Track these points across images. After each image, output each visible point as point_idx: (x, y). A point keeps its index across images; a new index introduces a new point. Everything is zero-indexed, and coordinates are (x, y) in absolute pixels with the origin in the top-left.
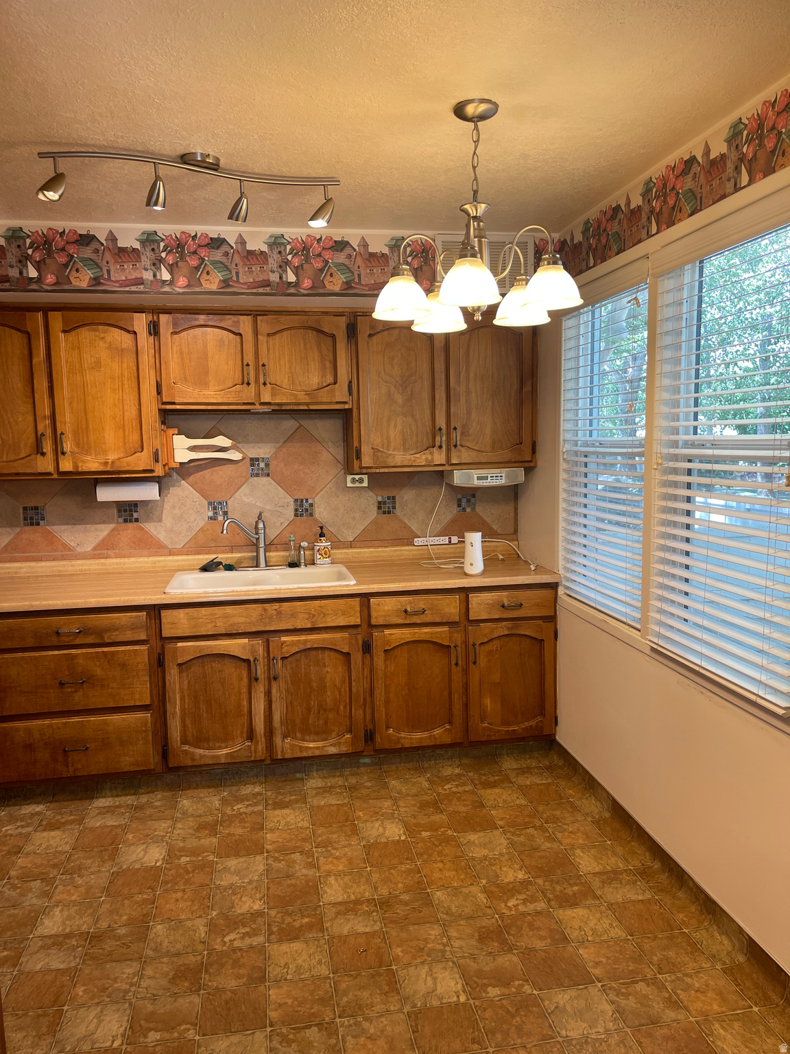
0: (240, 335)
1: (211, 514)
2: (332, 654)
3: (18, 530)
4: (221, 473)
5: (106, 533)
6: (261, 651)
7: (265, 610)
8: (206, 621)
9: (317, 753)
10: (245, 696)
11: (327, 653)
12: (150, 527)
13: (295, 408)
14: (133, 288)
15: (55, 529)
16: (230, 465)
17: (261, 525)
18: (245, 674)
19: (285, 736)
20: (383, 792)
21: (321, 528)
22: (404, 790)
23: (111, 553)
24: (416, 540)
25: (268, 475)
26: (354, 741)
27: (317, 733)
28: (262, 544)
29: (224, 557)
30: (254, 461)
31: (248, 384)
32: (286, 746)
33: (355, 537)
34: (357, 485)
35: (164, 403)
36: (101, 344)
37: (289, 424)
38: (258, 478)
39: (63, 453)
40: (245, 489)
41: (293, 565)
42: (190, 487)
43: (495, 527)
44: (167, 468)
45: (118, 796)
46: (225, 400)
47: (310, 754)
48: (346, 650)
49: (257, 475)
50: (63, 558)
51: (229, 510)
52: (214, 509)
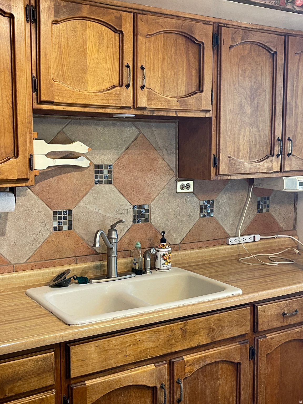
0: (121, 33)
1: (55, 224)
2: (224, 366)
4: (67, 180)
6: (166, 375)
11: (220, 365)
13: (165, 114)
16: (76, 173)
24: (230, 239)
25: (110, 182)
30: (99, 168)
31: (127, 86)
33: (181, 239)
34: (185, 190)
35: (39, 102)
38: (101, 185)
40: (89, 197)
41: (140, 272)
42: (36, 197)
43: (281, 225)
48: (237, 360)
49: (101, 182)
51: (74, 219)
52: (60, 218)
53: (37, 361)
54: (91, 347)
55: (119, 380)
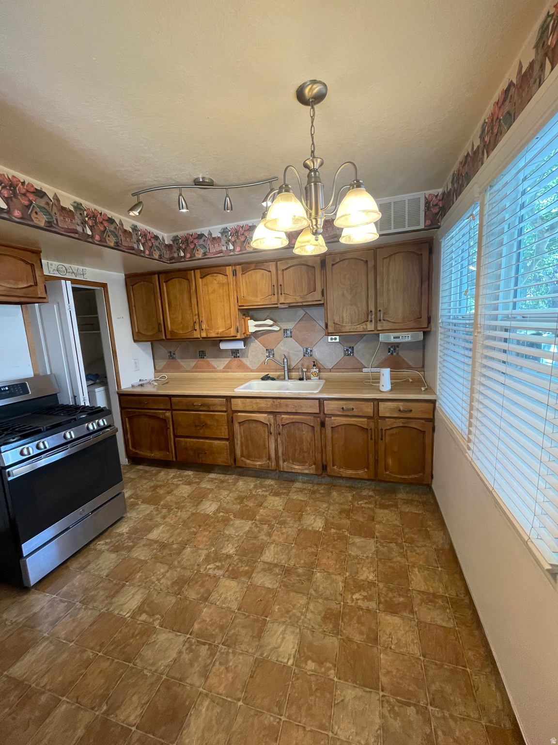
0: (270, 271)
1: (267, 354)
2: (306, 425)
3: (197, 360)
4: (271, 336)
5: (228, 362)
6: (272, 421)
7: (274, 402)
8: (249, 405)
9: (299, 471)
10: (267, 440)
11: (304, 425)
12: (244, 360)
14: (219, 255)
15: (209, 360)
16: (274, 333)
17: (285, 360)
18: (266, 430)
19: (284, 461)
20: (327, 498)
21: (314, 362)
22: (337, 500)
23: (229, 370)
24: (363, 369)
25: (291, 337)
26: (316, 469)
27: (300, 462)
28: (286, 369)
29: (271, 374)
30: (285, 331)
31: (274, 295)
32: (284, 466)
33: (332, 367)
34: (334, 341)
35: (240, 306)
36: (215, 282)
37: (301, 313)
39: (202, 330)
40: (281, 343)
41: (301, 379)
43: (410, 364)
44: (245, 334)
45: (219, 473)
46: (264, 303)
47: (295, 471)
48: (312, 425)
49: (287, 337)
50: (212, 372)
51: (275, 353)
52: (269, 352)
53: (220, 401)
54: (239, 400)
55: (251, 416)
